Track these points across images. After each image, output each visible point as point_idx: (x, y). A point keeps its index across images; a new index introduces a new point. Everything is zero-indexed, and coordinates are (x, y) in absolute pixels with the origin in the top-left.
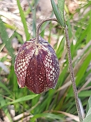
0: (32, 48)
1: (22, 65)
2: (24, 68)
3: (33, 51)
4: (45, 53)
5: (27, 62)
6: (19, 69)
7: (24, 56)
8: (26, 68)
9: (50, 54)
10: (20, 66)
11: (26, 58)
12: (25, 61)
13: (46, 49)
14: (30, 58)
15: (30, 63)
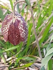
0: (11, 19)
1: (5, 29)
2: (6, 30)
3: (12, 20)
4: (19, 21)
5: (8, 27)
6: (4, 31)
7: (6, 23)
8: (8, 30)
9: (22, 22)
10: (4, 29)
11: (8, 24)
12: (7, 26)
13: (19, 19)
14: (10, 24)
15: (10, 27)
